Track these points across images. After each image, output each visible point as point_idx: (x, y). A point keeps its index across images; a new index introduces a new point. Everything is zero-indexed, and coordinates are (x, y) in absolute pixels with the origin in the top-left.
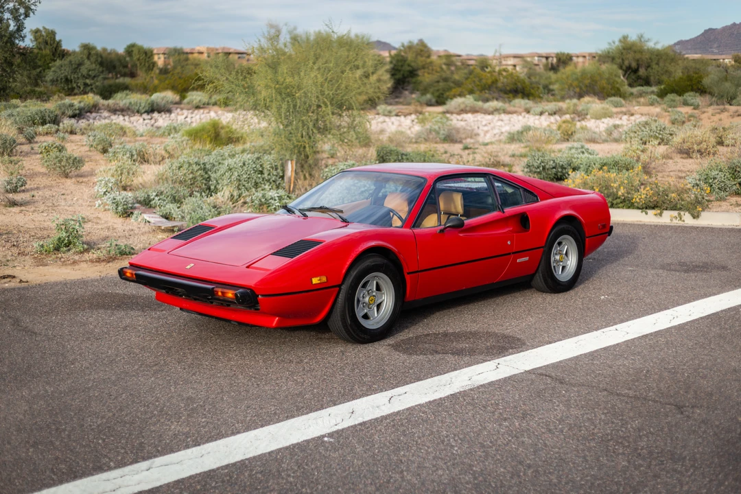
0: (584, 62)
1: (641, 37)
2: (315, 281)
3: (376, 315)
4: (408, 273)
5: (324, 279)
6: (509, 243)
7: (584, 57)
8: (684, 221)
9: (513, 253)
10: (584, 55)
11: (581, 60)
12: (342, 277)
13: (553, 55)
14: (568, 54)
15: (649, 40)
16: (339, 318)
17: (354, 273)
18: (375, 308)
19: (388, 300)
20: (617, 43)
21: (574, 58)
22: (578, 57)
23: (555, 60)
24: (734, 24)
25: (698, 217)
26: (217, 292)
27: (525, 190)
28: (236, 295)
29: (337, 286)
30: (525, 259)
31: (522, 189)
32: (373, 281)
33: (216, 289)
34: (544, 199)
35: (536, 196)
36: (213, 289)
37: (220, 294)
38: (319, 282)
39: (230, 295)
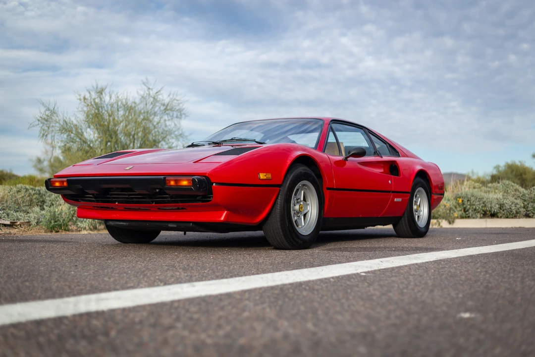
2: (262, 176)
3: (303, 224)
4: (328, 189)
5: (269, 176)
6: (390, 182)
9: (393, 192)
12: (283, 177)
16: (278, 219)
17: (290, 177)
18: (302, 217)
19: (313, 210)
25: (453, 222)
26: (170, 181)
27: (390, 146)
28: (193, 180)
29: (280, 186)
30: (399, 200)
31: (388, 145)
32: (302, 190)
33: (168, 178)
34: (403, 156)
35: (398, 152)
36: (165, 178)
37: (172, 183)
38: (265, 178)
39: (185, 183)
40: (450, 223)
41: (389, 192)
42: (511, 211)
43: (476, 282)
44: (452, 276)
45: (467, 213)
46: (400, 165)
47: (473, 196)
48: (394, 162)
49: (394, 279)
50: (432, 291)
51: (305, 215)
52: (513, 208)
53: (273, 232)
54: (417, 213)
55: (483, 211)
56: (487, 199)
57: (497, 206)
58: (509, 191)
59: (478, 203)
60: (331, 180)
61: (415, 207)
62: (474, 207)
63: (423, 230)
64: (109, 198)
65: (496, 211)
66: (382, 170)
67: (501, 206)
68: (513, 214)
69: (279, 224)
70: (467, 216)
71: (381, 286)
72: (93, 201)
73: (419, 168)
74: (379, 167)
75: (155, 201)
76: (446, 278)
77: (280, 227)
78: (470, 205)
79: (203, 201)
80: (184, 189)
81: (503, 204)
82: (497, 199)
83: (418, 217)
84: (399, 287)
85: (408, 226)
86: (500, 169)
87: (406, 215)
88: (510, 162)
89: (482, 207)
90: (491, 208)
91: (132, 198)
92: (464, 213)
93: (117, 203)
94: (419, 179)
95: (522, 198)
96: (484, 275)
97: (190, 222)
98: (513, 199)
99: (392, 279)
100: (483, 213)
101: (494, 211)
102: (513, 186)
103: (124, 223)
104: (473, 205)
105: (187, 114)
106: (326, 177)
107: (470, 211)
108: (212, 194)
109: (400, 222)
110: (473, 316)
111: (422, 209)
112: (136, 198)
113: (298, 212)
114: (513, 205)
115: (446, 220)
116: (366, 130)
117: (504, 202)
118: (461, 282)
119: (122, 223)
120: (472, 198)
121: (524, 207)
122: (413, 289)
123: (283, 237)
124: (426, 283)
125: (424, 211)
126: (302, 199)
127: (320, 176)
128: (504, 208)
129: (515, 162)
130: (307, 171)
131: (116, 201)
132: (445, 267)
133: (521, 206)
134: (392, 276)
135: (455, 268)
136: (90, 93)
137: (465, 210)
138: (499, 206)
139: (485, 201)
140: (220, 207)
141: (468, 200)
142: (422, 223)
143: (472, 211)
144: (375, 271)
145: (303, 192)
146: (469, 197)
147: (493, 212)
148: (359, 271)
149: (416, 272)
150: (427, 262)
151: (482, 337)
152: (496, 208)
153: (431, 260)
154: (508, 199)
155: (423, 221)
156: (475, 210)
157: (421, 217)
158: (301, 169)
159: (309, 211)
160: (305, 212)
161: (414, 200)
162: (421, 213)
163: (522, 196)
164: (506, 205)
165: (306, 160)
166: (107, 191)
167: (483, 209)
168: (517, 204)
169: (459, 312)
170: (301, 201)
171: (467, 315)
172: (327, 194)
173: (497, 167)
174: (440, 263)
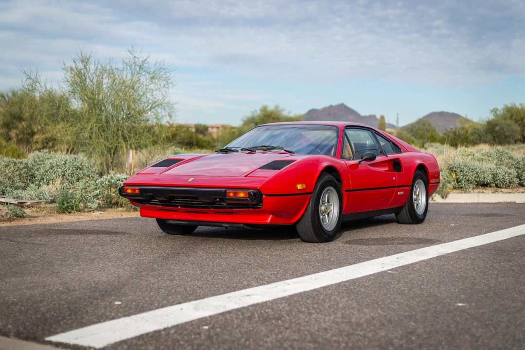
0: (217, 132)
1: (277, 107)
2: (299, 187)
3: (327, 221)
4: (346, 191)
5: (304, 186)
6: (394, 178)
7: (218, 128)
8: (435, 201)
9: (396, 187)
10: (218, 126)
11: (215, 130)
12: (314, 186)
13: (192, 126)
14: (204, 126)
15: (284, 110)
16: (310, 220)
17: (319, 185)
18: (327, 216)
19: (334, 210)
20: (259, 112)
21: (210, 130)
22: (212, 127)
23: (194, 130)
24: (331, 106)
25: (446, 197)
26: (229, 193)
27: (393, 143)
28: (249, 194)
29: (311, 193)
30: (402, 193)
31: (391, 143)
32: (326, 194)
33: (228, 191)
34: (404, 152)
35: (400, 149)
36: (225, 191)
37: (231, 195)
38: (301, 188)
39: (242, 195)
40: (443, 198)
41: (394, 187)
42: (504, 181)
43: (466, 278)
44: (450, 274)
45: (460, 184)
46: (402, 162)
47: (466, 166)
48: (398, 159)
49: (412, 276)
50: (439, 287)
51: (328, 214)
52: (507, 178)
53: (305, 229)
54: (416, 202)
55: (476, 182)
56: (480, 169)
57: (490, 176)
58: (503, 159)
59: (471, 173)
60: (349, 183)
61: (414, 197)
62: (467, 177)
63: (421, 217)
64: (174, 203)
65: (488, 181)
66: (387, 169)
67: (495, 176)
68: (506, 184)
69: (310, 224)
70: (459, 187)
71: (407, 283)
72: (159, 205)
73: (418, 162)
74: (385, 166)
75: (213, 207)
76: (446, 275)
77: (311, 226)
78: (463, 176)
79: (254, 208)
80: (240, 200)
81: (496, 174)
82: (490, 169)
83: (417, 205)
84: (417, 283)
85: (409, 215)
86: (498, 112)
87: (407, 205)
88: (509, 105)
89: (475, 177)
90: (484, 178)
91: (194, 204)
92: (457, 184)
93: (179, 207)
94: (418, 172)
95: (516, 166)
96: (472, 272)
97: (241, 223)
98: (507, 168)
99: (410, 276)
100: (476, 183)
101: (487, 181)
102: (506, 153)
103: (184, 223)
104: (466, 175)
105: (174, 84)
106: (345, 182)
107: (463, 182)
108: (262, 203)
109: (402, 211)
110: (464, 305)
111: (421, 198)
112: (197, 204)
113: (325, 212)
114: (506, 175)
115: (439, 194)
116: (373, 131)
117: (498, 171)
118: (457, 279)
119: (181, 222)
120: (465, 168)
121: (517, 177)
122: (427, 286)
123: (313, 233)
124: (434, 281)
125: (422, 200)
126: (326, 201)
127: (339, 180)
128: (498, 178)
129: (515, 106)
130: (331, 179)
131: (178, 206)
132: (445, 264)
133: (514, 176)
134: (410, 274)
135: (452, 265)
136: (75, 62)
137: (458, 181)
138: (493, 176)
139: (478, 172)
140: (266, 212)
141: (461, 171)
142: (420, 211)
143: (465, 182)
144: (396, 268)
145: (327, 195)
146: (463, 167)
147: (486, 183)
148: (386, 268)
149: (425, 270)
150: (431, 259)
151: (468, 317)
152: (489, 179)
153: (434, 256)
154: (501, 168)
155: (421, 210)
156: (468, 181)
157: (419, 205)
158: (327, 177)
159: (331, 210)
160: (329, 211)
161: (414, 190)
162: (420, 202)
163: (516, 164)
164: (499, 175)
165: (330, 169)
166: (173, 198)
167: (476, 179)
168: (510, 174)
169: (456, 303)
170: (325, 203)
171: (461, 305)
172: (345, 195)
173: (494, 111)
174: (441, 259)
